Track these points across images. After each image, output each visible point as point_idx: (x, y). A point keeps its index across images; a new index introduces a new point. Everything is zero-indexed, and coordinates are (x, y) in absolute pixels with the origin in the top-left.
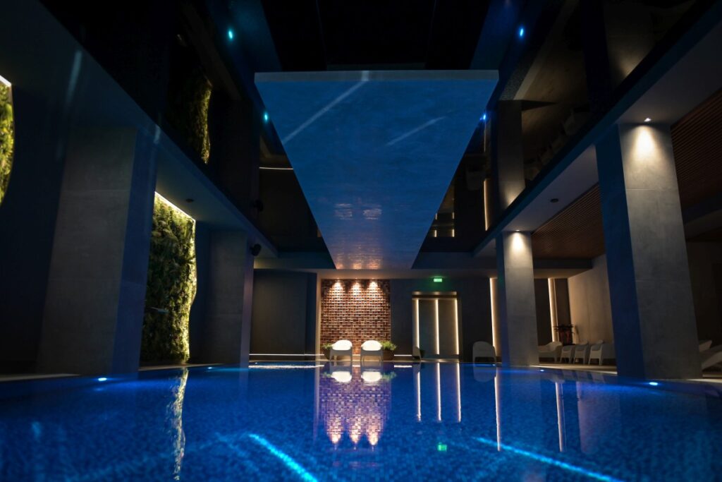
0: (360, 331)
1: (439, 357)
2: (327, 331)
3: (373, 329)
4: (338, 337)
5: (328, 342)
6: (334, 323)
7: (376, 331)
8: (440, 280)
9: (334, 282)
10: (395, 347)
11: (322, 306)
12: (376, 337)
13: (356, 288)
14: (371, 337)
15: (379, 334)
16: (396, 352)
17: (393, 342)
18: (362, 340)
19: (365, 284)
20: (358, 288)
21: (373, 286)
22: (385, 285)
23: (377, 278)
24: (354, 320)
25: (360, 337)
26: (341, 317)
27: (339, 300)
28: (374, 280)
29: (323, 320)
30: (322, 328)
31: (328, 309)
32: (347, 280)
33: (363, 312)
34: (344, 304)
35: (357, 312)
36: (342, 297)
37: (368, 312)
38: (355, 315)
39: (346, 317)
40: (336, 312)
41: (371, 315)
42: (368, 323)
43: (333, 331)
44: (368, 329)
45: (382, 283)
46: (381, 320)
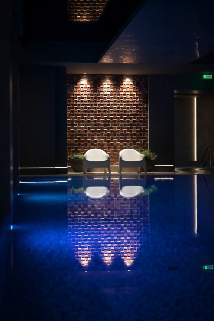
0: (112, 138)
1: (197, 164)
2: (72, 138)
3: (128, 135)
4: (86, 145)
5: (73, 152)
7: (132, 138)
8: (210, 77)
9: (79, 78)
10: (156, 156)
12: (131, 145)
13: (107, 85)
14: (125, 145)
15: (134, 141)
16: (157, 162)
17: (152, 150)
18: (115, 148)
19: (117, 81)
20: (109, 86)
21: (128, 83)
22: (142, 82)
23: (132, 73)
24: (105, 125)
25: (112, 145)
26: (89, 121)
27: (86, 100)
28: (128, 76)
31: (73, 112)
32: (95, 75)
33: (115, 114)
34: (92, 105)
35: (109, 115)
36: (89, 96)
37: (122, 115)
38: (106, 118)
39: (95, 121)
40: (82, 115)
41: (125, 118)
42: (122, 128)
43: (79, 138)
44: (122, 135)
45: (138, 79)
46: (138, 125)
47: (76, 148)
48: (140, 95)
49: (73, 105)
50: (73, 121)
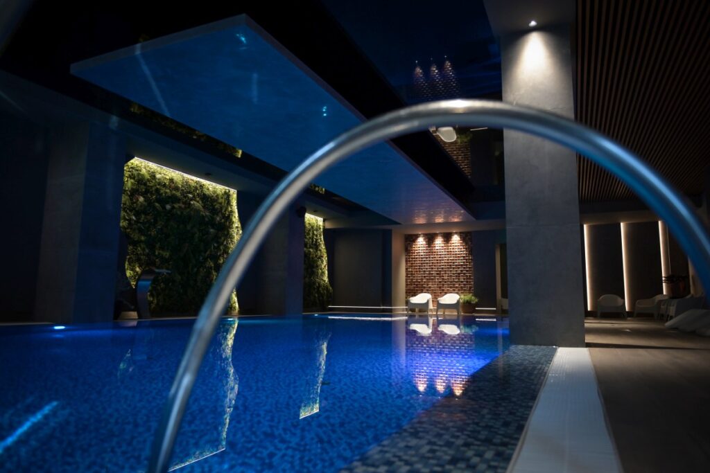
0: (443, 285)
2: (411, 285)
3: (456, 282)
4: (422, 290)
6: (418, 276)
7: (459, 284)
9: (417, 236)
10: (477, 300)
11: (406, 261)
12: (459, 290)
13: (439, 242)
14: (454, 290)
15: (462, 287)
16: (478, 305)
17: (475, 295)
19: (447, 237)
20: (441, 242)
21: (456, 239)
22: (467, 238)
23: (458, 231)
24: (437, 274)
25: (443, 290)
26: (424, 271)
27: (423, 254)
28: (456, 233)
29: (407, 274)
30: (406, 282)
31: (412, 264)
32: (430, 234)
33: (445, 265)
34: (427, 258)
35: (440, 266)
36: (425, 251)
37: (451, 265)
38: (438, 268)
39: (430, 271)
40: (419, 266)
41: (454, 268)
42: (451, 276)
43: (417, 285)
44: (451, 282)
45: (464, 235)
46: (464, 274)
48: (466, 249)
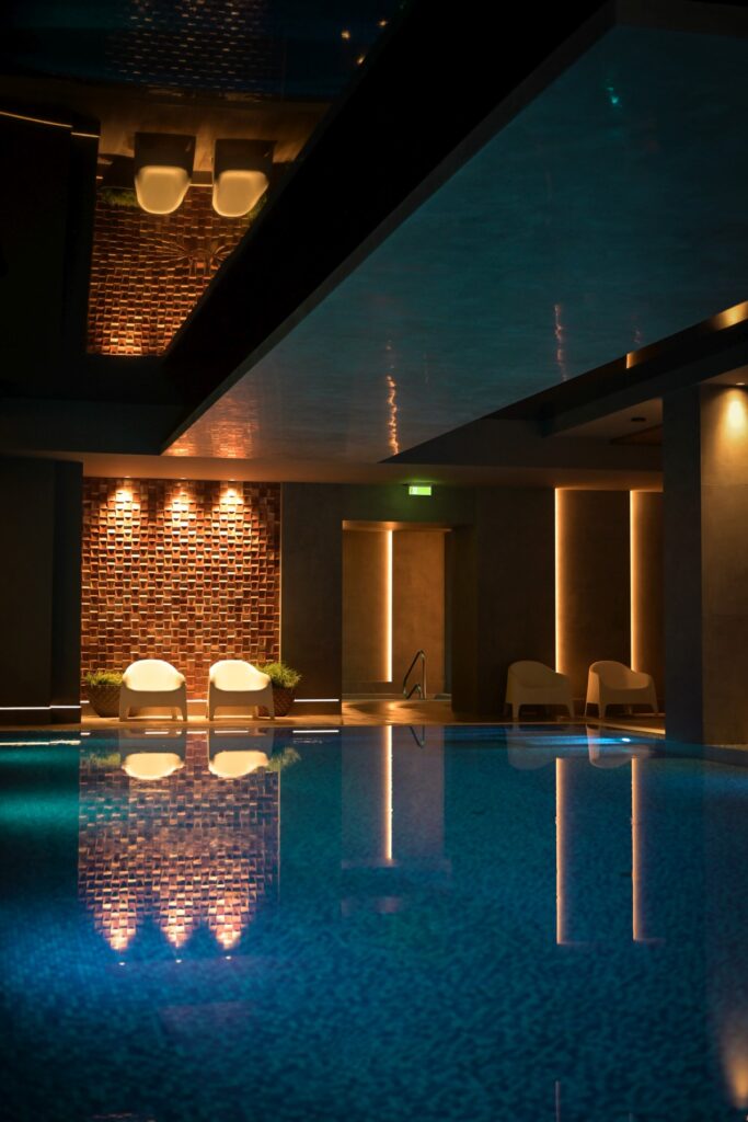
0: (192, 633)
2: (93, 633)
3: (230, 625)
4: (127, 649)
5: (96, 666)
7: (239, 633)
8: (426, 491)
9: (113, 485)
10: (297, 678)
13: (180, 506)
14: (223, 649)
15: (246, 641)
16: (299, 691)
17: (290, 662)
18: (199, 657)
19: (206, 494)
20: (186, 508)
21: (231, 501)
22: (265, 500)
23: (241, 479)
24: (175, 601)
25: (191, 649)
26: (135, 592)
27: (130, 539)
28: (233, 485)
31: (95, 567)
32: (153, 481)
33: (200, 576)
34: (143, 552)
35: (184, 577)
36: (138, 531)
37: (215, 577)
38: (176, 585)
39: (151, 592)
40: (119, 576)
41: (223, 585)
42: (215, 609)
43: (111, 633)
44: (215, 625)
45: (256, 492)
46: (254, 601)
47: (104, 657)
48: (261, 530)
49: (96, 551)
50: (96, 592)
